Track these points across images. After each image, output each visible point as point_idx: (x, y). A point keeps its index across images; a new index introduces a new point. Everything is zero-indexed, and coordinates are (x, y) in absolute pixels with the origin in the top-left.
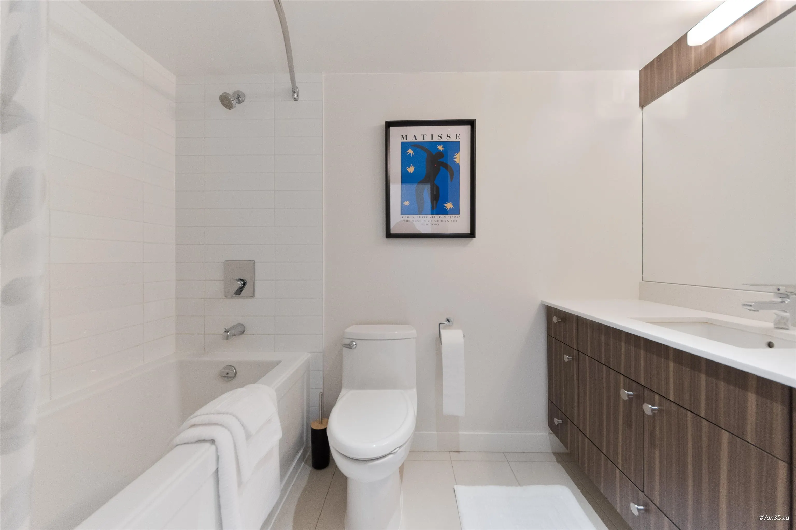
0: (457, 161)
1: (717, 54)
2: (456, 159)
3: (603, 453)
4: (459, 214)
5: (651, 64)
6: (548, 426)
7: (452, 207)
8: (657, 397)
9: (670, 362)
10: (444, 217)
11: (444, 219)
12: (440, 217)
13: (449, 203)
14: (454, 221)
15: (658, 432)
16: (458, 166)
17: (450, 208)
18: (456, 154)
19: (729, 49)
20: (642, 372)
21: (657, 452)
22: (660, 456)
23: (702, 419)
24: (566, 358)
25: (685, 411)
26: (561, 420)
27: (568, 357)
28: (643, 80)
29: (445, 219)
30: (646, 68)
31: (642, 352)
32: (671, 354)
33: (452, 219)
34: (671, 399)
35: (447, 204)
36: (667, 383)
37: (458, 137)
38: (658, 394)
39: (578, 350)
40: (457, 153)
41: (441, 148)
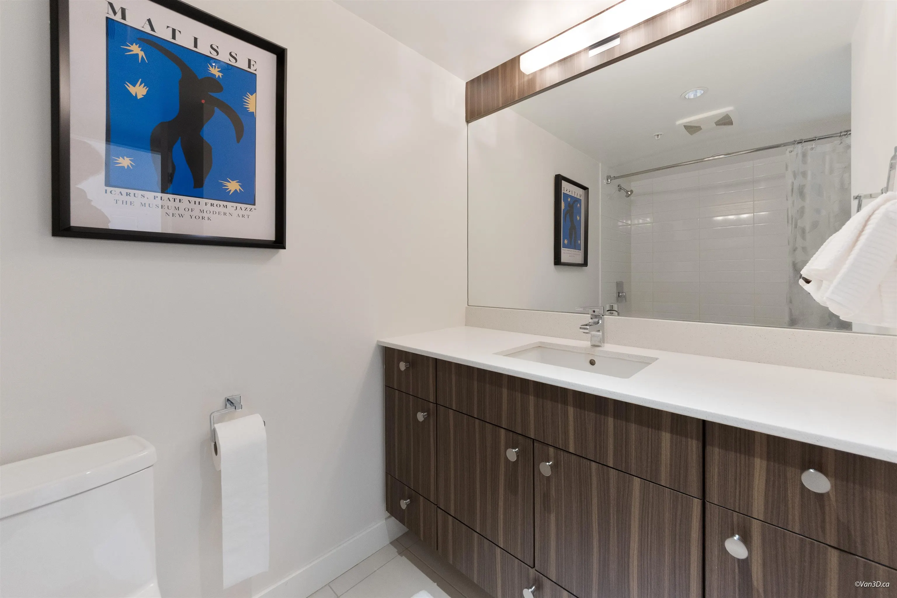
0: (251, 109)
1: (538, 90)
2: (249, 103)
3: (476, 532)
4: (254, 204)
5: (478, 79)
6: (387, 510)
7: (240, 189)
8: (551, 450)
9: (569, 408)
10: (222, 206)
11: (222, 210)
12: (212, 205)
13: (233, 181)
14: (243, 216)
15: (553, 492)
16: (252, 116)
17: (236, 190)
18: (248, 94)
19: (547, 88)
20: (532, 422)
21: (553, 517)
22: (557, 520)
23: (610, 469)
24: (421, 417)
25: (588, 462)
26: (409, 499)
27: (423, 415)
28: (469, 94)
29: (225, 210)
30: (473, 81)
31: (532, 399)
32: (570, 399)
33: (241, 213)
34: (571, 450)
35: (230, 182)
36: (566, 433)
37: (253, 65)
38: (553, 447)
39: (436, 404)
40: (252, 95)
41: (215, 71)
